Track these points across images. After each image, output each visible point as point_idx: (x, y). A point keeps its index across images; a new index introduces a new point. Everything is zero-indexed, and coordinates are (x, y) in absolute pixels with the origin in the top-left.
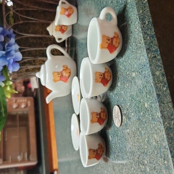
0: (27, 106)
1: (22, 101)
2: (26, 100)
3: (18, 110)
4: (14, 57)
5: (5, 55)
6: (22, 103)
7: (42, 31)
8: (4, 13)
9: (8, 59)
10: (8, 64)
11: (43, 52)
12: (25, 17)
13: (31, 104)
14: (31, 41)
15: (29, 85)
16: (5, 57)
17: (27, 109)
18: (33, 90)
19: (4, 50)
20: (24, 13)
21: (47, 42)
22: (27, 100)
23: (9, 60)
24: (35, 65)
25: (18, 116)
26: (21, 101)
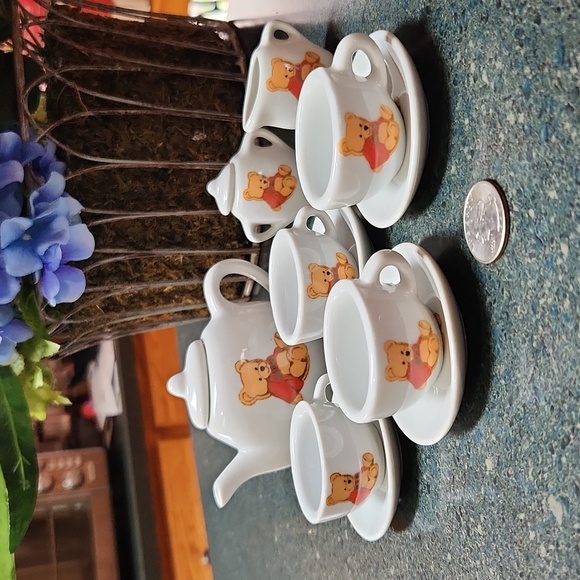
0: (82, 481)
1: (66, 466)
2: (78, 462)
3: (52, 497)
4: (63, 242)
5: (27, 238)
6: (64, 470)
7: (164, 147)
8: (21, 82)
9: (42, 249)
10: (42, 272)
11: (171, 226)
12: (98, 95)
13: (97, 473)
14: (124, 187)
15: (86, 410)
16: (28, 242)
17: (83, 493)
18: (102, 422)
19: (25, 213)
20: (96, 84)
21: (183, 191)
22: (84, 460)
23: (47, 253)
24: (140, 280)
25: (52, 522)
26: (61, 465)
